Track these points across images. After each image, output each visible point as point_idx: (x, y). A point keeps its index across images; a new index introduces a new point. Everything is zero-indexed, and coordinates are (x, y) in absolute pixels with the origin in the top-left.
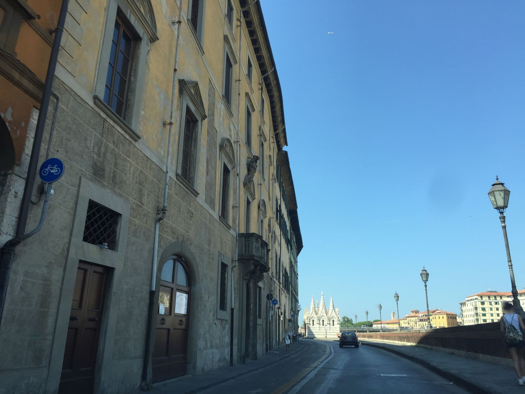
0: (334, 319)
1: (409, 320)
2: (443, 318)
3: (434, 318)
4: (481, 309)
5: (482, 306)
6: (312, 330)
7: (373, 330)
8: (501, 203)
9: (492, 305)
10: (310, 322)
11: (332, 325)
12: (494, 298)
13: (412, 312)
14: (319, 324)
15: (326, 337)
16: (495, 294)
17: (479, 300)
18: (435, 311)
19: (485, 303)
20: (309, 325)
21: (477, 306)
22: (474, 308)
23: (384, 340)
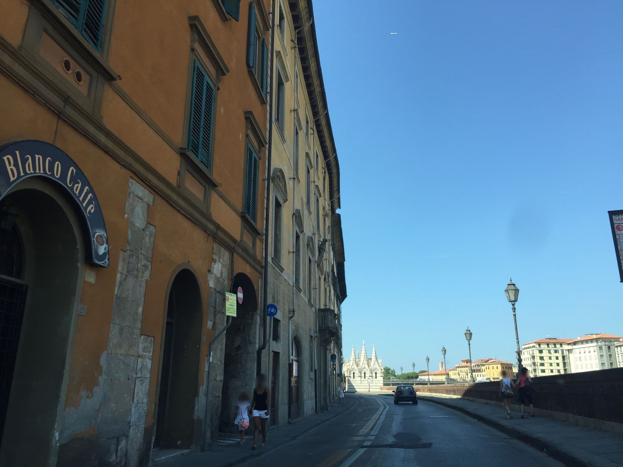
0: (377, 372)
1: (460, 371)
2: (497, 368)
3: (487, 368)
4: (538, 358)
5: (540, 355)
6: (353, 384)
7: (420, 383)
8: (513, 298)
9: (551, 353)
10: (350, 375)
11: (375, 378)
12: (553, 346)
13: (463, 361)
14: (361, 377)
15: (369, 390)
16: (554, 341)
17: (536, 349)
18: (489, 360)
19: (543, 351)
20: (349, 377)
21: (535, 355)
22: (531, 357)
23: (432, 393)
